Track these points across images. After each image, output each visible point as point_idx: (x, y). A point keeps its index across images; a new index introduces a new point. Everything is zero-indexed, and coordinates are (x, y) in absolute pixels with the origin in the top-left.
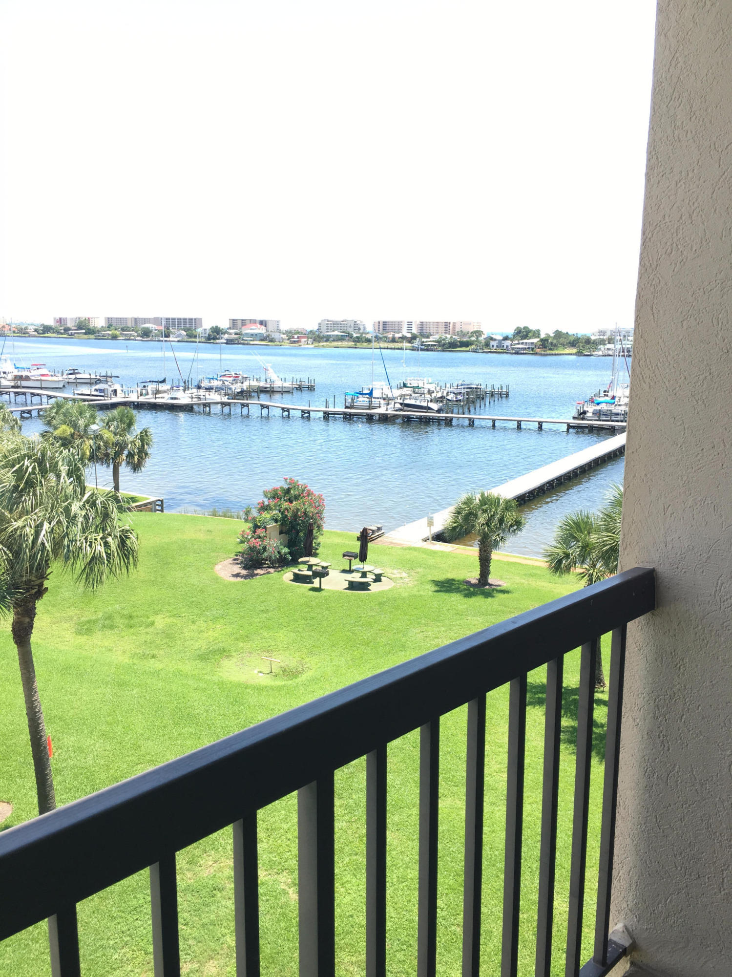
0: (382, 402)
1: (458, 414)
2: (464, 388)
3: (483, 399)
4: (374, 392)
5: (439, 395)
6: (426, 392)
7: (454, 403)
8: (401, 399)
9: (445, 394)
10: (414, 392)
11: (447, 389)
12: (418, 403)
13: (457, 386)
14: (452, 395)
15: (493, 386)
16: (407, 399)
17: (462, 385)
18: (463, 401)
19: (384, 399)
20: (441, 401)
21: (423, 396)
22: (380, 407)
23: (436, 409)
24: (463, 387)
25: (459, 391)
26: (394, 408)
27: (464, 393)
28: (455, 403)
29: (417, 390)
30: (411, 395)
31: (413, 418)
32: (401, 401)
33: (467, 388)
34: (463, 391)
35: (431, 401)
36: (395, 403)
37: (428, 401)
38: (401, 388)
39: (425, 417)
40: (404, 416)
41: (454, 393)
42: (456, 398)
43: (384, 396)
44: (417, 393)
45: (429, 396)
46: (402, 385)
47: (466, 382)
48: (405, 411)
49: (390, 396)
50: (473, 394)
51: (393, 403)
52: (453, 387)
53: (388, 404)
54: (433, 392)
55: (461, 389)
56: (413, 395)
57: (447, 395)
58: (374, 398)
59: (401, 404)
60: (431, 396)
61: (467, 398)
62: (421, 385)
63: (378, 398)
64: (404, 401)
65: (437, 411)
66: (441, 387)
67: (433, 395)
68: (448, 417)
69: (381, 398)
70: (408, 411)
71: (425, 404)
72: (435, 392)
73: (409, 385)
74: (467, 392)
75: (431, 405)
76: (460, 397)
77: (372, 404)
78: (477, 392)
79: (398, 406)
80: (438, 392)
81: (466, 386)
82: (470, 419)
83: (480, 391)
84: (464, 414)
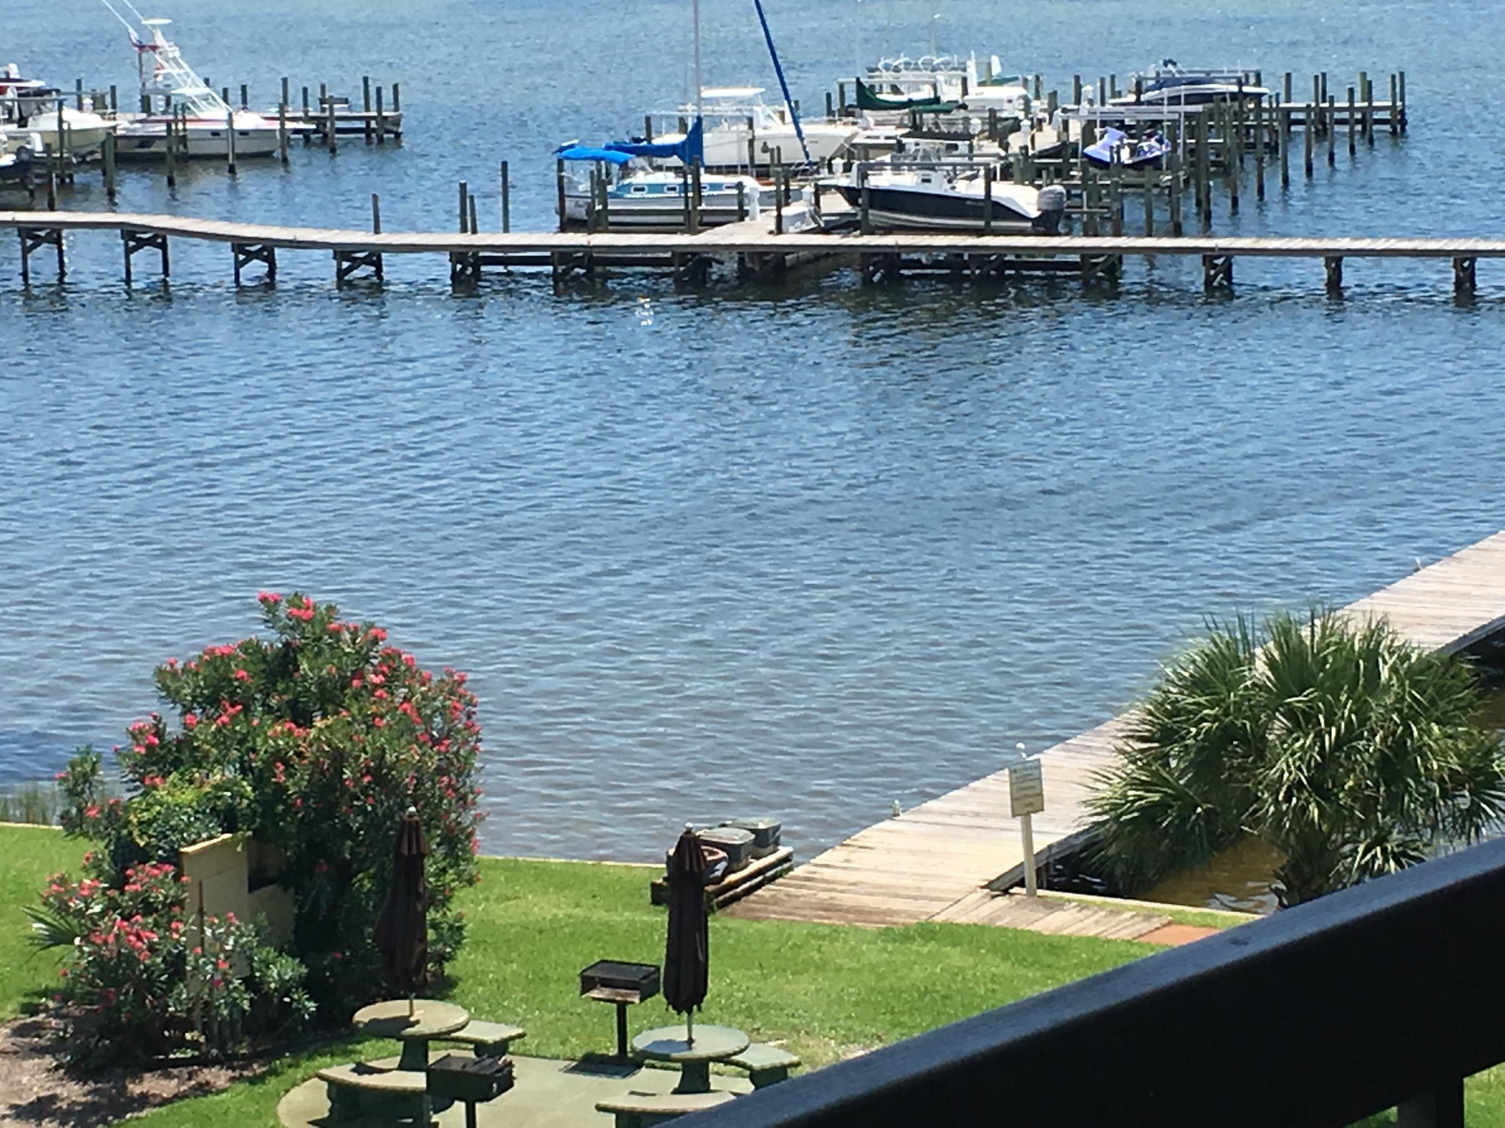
0: (750, 183)
1: (1150, 235)
2: (1174, 100)
3: (1272, 148)
4: (707, 137)
5: (1047, 138)
6: (976, 124)
7: (1126, 178)
8: (847, 168)
9: (1075, 132)
10: (916, 130)
11: (1085, 104)
12: (938, 186)
13: (1139, 92)
14: (1113, 137)
15: (1321, 81)
16: (881, 166)
17: (1160, 84)
18: (1172, 167)
19: (762, 173)
20: (1060, 173)
21: (963, 146)
22: (742, 215)
23: (1034, 213)
24: (1166, 92)
25: (1148, 114)
26: (816, 213)
27: (1175, 124)
28: (1130, 177)
29: (929, 117)
30: (901, 147)
31: (918, 264)
32: (849, 181)
33: (1191, 99)
34: (1167, 112)
35: (1006, 174)
36: (820, 191)
37: (990, 177)
38: (847, 112)
39: (980, 256)
40: (868, 254)
41: (1122, 126)
42: (1134, 151)
43: (763, 158)
44: (930, 135)
45: (993, 147)
46: (851, 97)
47: (1184, 67)
48: (872, 231)
49: (792, 154)
50: (1221, 131)
51: (809, 189)
52: (1116, 94)
53: (784, 198)
54: (1016, 126)
55: (1159, 102)
56: (909, 142)
57: (1089, 136)
58: (709, 170)
59: (850, 194)
60: (1005, 146)
61: (1192, 152)
62: (950, 93)
63: (730, 170)
64: (864, 177)
65: (1035, 221)
66: (1053, 95)
67: (1016, 141)
68: (1098, 251)
69: (744, 169)
70: (889, 230)
71: (975, 189)
72: (1026, 123)
73: (887, 96)
74: (1189, 116)
75: (1003, 191)
76: (1152, 148)
77: (699, 199)
78: (1239, 115)
79: (835, 204)
80: (1038, 125)
81: (1183, 90)
82: (1208, 256)
83: (1259, 109)
84: (1178, 232)
